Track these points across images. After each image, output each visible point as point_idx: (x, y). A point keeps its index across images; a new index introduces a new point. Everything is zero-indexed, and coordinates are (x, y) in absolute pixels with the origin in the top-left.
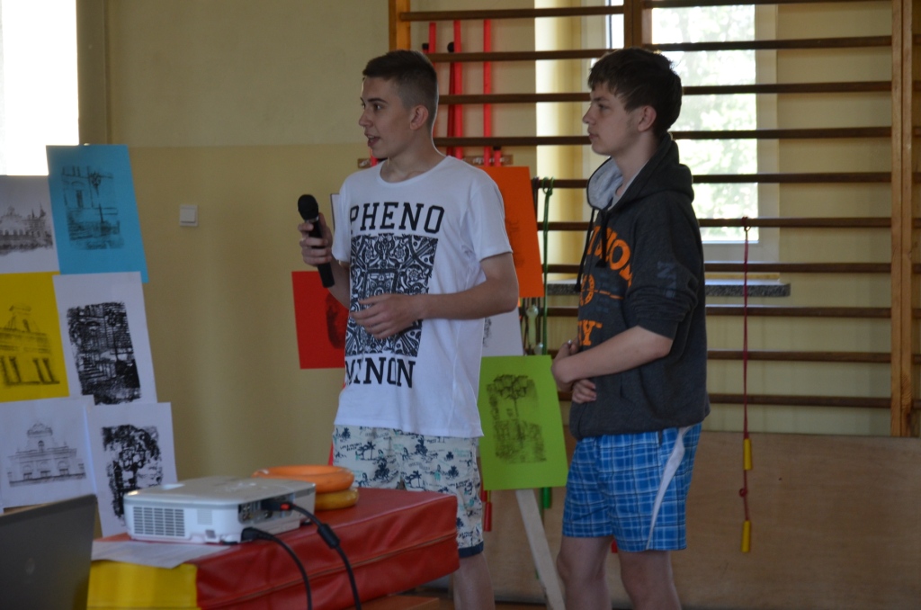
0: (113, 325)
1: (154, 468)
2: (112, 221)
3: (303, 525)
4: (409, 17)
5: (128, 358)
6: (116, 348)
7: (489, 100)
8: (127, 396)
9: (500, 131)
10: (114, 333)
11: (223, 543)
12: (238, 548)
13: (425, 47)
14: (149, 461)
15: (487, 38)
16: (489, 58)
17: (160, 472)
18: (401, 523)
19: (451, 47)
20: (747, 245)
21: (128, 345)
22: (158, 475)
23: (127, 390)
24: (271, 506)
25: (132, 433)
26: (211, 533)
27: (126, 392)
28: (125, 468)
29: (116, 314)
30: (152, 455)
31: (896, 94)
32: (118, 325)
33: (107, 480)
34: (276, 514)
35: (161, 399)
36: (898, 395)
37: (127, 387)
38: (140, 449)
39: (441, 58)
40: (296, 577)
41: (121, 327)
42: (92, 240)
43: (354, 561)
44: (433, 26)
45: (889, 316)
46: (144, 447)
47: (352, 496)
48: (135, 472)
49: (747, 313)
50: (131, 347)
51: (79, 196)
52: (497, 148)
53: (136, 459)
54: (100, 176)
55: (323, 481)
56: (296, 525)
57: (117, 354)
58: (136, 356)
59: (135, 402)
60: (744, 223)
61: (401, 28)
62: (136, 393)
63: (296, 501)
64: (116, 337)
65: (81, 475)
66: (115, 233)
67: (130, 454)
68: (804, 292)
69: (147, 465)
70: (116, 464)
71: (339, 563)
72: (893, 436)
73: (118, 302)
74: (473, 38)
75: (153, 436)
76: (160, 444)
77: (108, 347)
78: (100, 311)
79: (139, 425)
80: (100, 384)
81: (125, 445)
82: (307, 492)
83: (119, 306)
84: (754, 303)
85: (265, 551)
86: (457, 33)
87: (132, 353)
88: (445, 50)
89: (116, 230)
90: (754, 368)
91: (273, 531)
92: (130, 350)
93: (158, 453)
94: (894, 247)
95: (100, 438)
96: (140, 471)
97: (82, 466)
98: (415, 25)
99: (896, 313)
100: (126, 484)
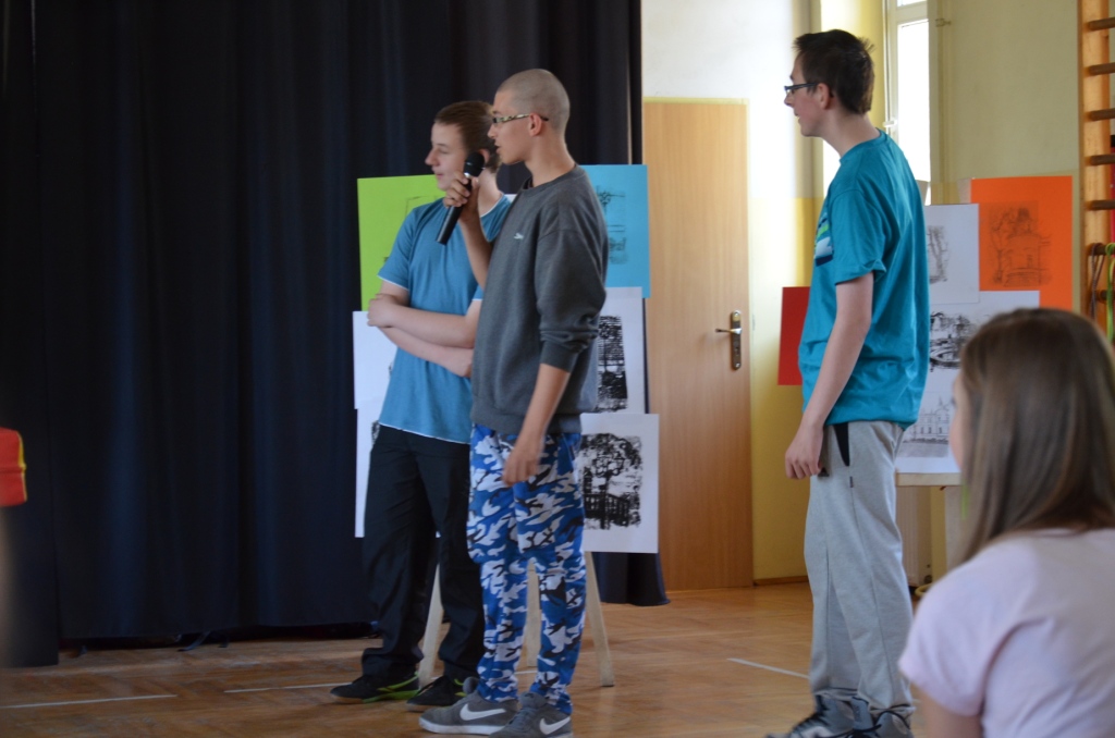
0: (605, 337)
1: (633, 477)
2: (617, 237)
5: (618, 370)
6: (605, 359)
8: (611, 406)
10: (605, 346)
14: (627, 470)
17: (639, 481)
21: (619, 357)
22: (637, 484)
23: (612, 400)
25: (612, 442)
27: (612, 402)
28: (597, 474)
29: (610, 328)
30: (632, 464)
32: (612, 338)
37: (613, 397)
38: (619, 457)
41: (615, 340)
46: (623, 456)
48: (608, 479)
50: (623, 359)
53: (612, 466)
54: (609, 195)
57: (606, 365)
58: (627, 368)
59: (619, 412)
62: (622, 404)
64: (607, 350)
66: (619, 249)
67: (606, 461)
69: (624, 473)
70: (587, 470)
73: (614, 316)
75: (635, 446)
76: (643, 454)
79: (619, 434)
81: (601, 452)
83: (615, 319)
87: (622, 365)
89: (622, 246)
92: (621, 362)
93: (639, 462)
96: (613, 478)
100: (596, 490)
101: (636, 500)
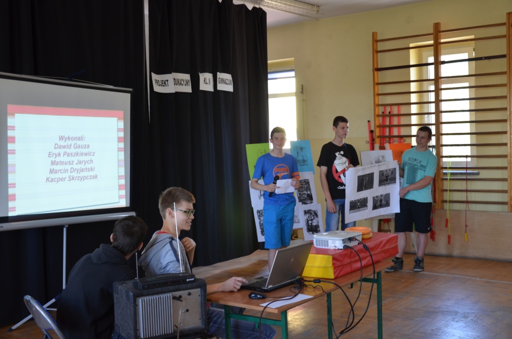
0: (306, 185)
1: (317, 220)
2: (306, 159)
3: (359, 243)
4: (379, 105)
5: (310, 193)
6: (307, 190)
7: (399, 126)
9: (402, 134)
11: (339, 249)
12: (342, 251)
13: (383, 113)
14: (315, 218)
15: (399, 110)
16: (399, 115)
18: (384, 243)
19: (390, 113)
20: (467, 162)
21: (310, 190)
22: (318, 222)
24: (350, 239)
25: (311, 212)
26: (335, 247)
27: (310, 201)
28: (310, 220)
29: (307, 182)
31: (508, 123)
32: (308, 185)
33: (305, 223)
34: (352, 241)
35: (318, 203)
36: (509, 201)
38: (313, 215)
39: (387, 116)
40: (358, 258)
42: (301, 164)
43: (372, 253)
44: (385, 108)
45: (507, 181)
47: (371, 235)
49: (467, 180)
51: (298, 153)
52: (401, 138)
53: (312, 218)
54: (303, 148)
55: (363, 231)
56: (357, 244)
57: (307, 192)
58: (312, 192)
59: (312, 204)
60: (467, 157)
61: (377, 108)
63: (357, 238)
64: (307, 188)
65: (299, 222)
68: (484, 174)
70: (307, 219)
71: (368, 254)
72: (508, 212)
74: (395, 110)
75: (316, 212)
76: (318, 214)
77: (305, 190)
78: (303, 181)
79: (312, 210)
80: (303, 200)
81: (310, 214)
82: (360, 235)
83: (308, 180)
84: (469, 177)
85: (349, 251)
86: (391, 109)
88: (388, 113)
89: (307, 161)
90: (469, 194)
91: (351, 246)
93: (318, 216)
94: (508, 162)
95: (303, 213)
96: (313, 221)
97: (299, 220)
98: (380, 107)
99: (509, 180)
100: (310, 224)
101: (318, 226)
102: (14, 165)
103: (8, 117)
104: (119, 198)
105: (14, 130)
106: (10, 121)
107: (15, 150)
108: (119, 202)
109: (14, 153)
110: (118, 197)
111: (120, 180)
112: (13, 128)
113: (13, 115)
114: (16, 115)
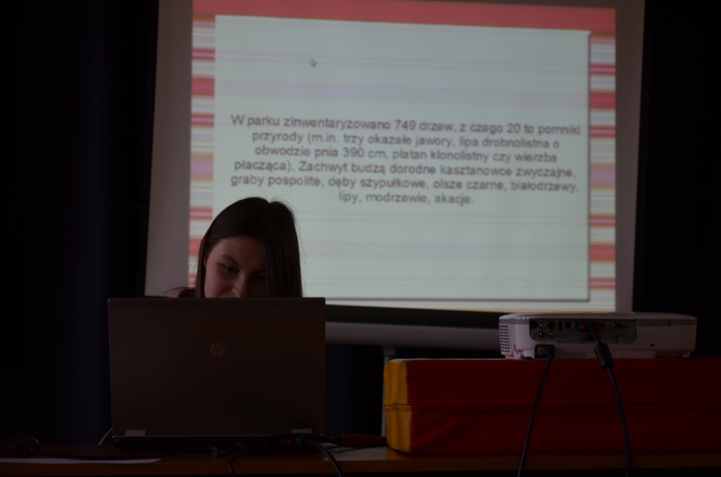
102: (209, 158)
103: (195, 23)
104: (590, 287)
105: (212, 59)
106: (200, 36)
107: (211, 116)
108: (588, 300)
109: (211, 124)
110: (585, 283)
111: (595, 231)
112: (209, 55)
113: (209, 17)
114: (219, 18)
